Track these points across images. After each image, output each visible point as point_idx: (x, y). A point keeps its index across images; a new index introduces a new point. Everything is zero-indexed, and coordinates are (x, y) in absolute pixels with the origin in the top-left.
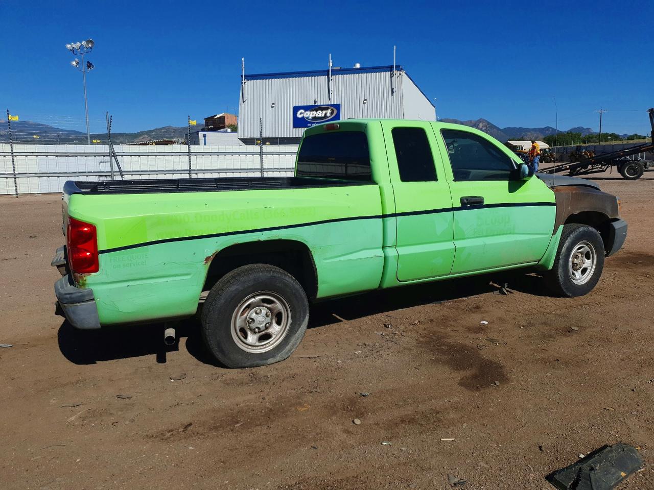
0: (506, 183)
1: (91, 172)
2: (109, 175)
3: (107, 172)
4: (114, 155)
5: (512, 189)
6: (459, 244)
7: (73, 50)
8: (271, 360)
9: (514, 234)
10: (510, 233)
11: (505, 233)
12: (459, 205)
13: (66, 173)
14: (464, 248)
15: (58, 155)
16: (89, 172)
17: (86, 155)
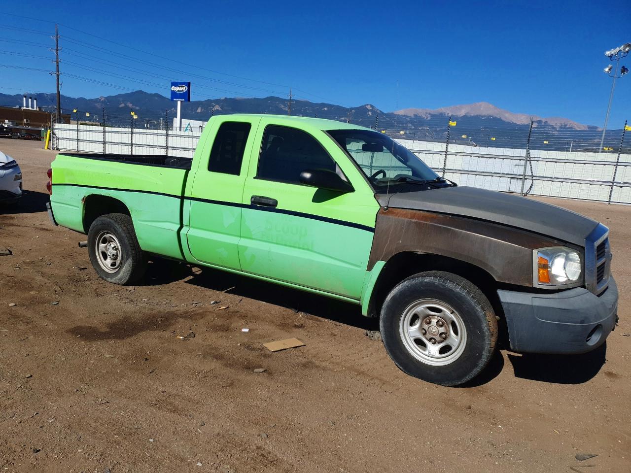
0: (313, 190)
1: (505, 174)
2: (521, 179)
3: (519, 175)
4: (528, 159)
5: (317, 199)
6: (243, 242)
7: (611, 56)
8: (109, 280)
9: (312, 251)
10: (308, 250)
11: (301, 246)
12: (249, 203)
13: (483, 172)
14: (246, 248)
15: (480, 156)
16: (503, 174)
17: (504, 158)
